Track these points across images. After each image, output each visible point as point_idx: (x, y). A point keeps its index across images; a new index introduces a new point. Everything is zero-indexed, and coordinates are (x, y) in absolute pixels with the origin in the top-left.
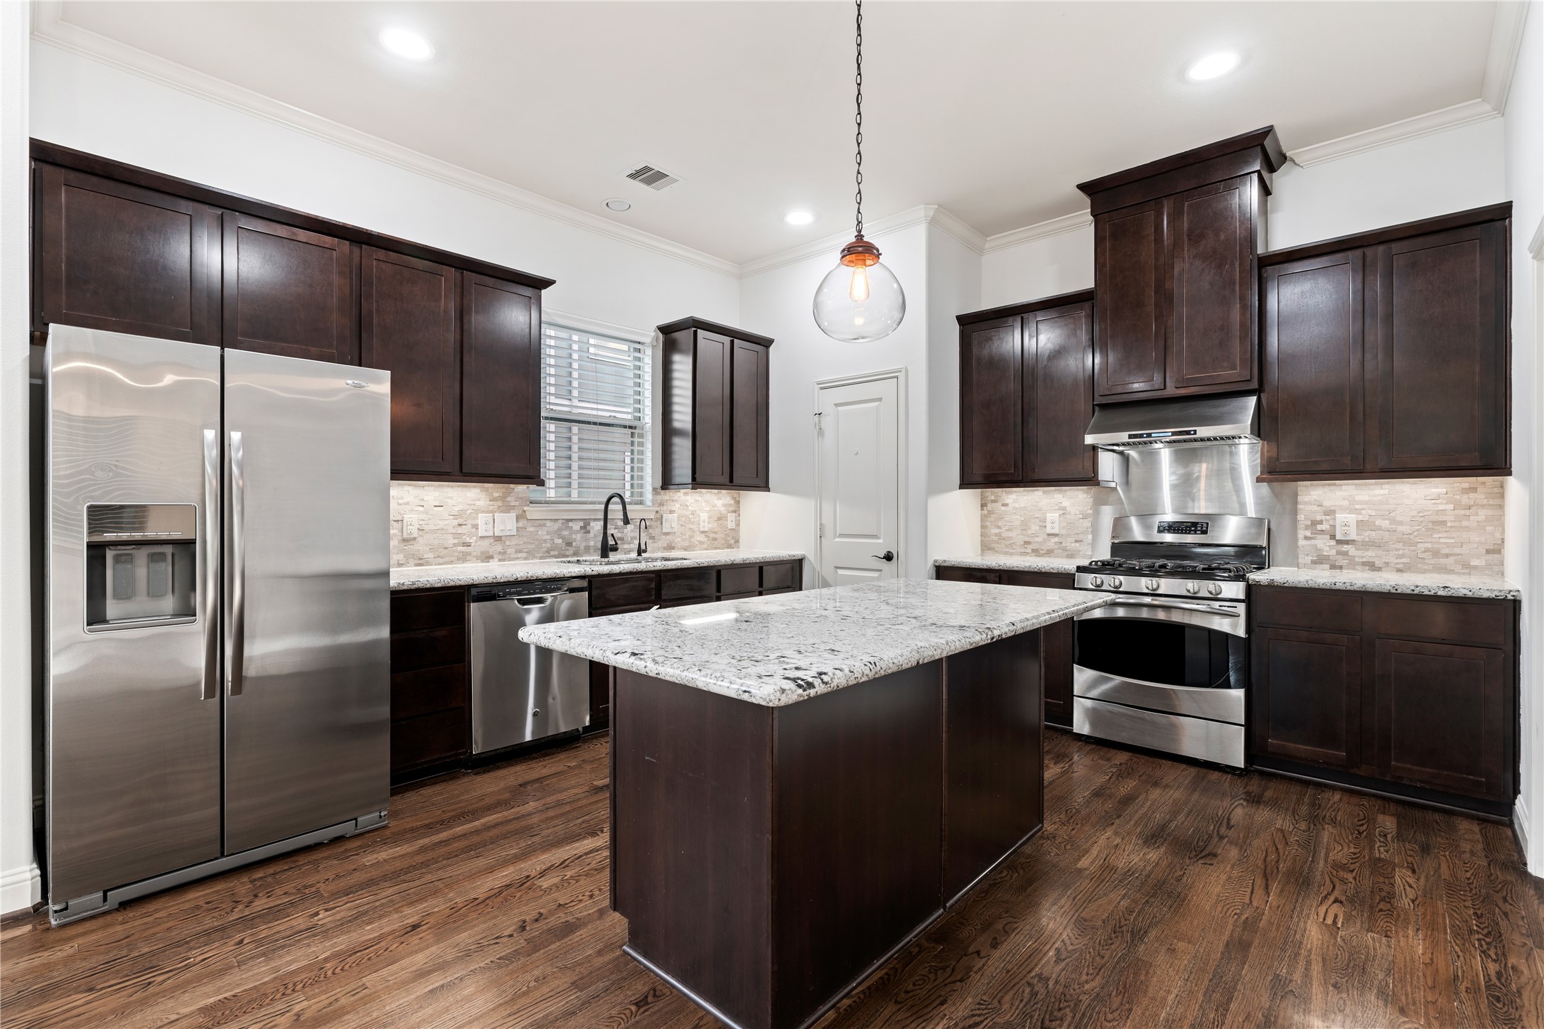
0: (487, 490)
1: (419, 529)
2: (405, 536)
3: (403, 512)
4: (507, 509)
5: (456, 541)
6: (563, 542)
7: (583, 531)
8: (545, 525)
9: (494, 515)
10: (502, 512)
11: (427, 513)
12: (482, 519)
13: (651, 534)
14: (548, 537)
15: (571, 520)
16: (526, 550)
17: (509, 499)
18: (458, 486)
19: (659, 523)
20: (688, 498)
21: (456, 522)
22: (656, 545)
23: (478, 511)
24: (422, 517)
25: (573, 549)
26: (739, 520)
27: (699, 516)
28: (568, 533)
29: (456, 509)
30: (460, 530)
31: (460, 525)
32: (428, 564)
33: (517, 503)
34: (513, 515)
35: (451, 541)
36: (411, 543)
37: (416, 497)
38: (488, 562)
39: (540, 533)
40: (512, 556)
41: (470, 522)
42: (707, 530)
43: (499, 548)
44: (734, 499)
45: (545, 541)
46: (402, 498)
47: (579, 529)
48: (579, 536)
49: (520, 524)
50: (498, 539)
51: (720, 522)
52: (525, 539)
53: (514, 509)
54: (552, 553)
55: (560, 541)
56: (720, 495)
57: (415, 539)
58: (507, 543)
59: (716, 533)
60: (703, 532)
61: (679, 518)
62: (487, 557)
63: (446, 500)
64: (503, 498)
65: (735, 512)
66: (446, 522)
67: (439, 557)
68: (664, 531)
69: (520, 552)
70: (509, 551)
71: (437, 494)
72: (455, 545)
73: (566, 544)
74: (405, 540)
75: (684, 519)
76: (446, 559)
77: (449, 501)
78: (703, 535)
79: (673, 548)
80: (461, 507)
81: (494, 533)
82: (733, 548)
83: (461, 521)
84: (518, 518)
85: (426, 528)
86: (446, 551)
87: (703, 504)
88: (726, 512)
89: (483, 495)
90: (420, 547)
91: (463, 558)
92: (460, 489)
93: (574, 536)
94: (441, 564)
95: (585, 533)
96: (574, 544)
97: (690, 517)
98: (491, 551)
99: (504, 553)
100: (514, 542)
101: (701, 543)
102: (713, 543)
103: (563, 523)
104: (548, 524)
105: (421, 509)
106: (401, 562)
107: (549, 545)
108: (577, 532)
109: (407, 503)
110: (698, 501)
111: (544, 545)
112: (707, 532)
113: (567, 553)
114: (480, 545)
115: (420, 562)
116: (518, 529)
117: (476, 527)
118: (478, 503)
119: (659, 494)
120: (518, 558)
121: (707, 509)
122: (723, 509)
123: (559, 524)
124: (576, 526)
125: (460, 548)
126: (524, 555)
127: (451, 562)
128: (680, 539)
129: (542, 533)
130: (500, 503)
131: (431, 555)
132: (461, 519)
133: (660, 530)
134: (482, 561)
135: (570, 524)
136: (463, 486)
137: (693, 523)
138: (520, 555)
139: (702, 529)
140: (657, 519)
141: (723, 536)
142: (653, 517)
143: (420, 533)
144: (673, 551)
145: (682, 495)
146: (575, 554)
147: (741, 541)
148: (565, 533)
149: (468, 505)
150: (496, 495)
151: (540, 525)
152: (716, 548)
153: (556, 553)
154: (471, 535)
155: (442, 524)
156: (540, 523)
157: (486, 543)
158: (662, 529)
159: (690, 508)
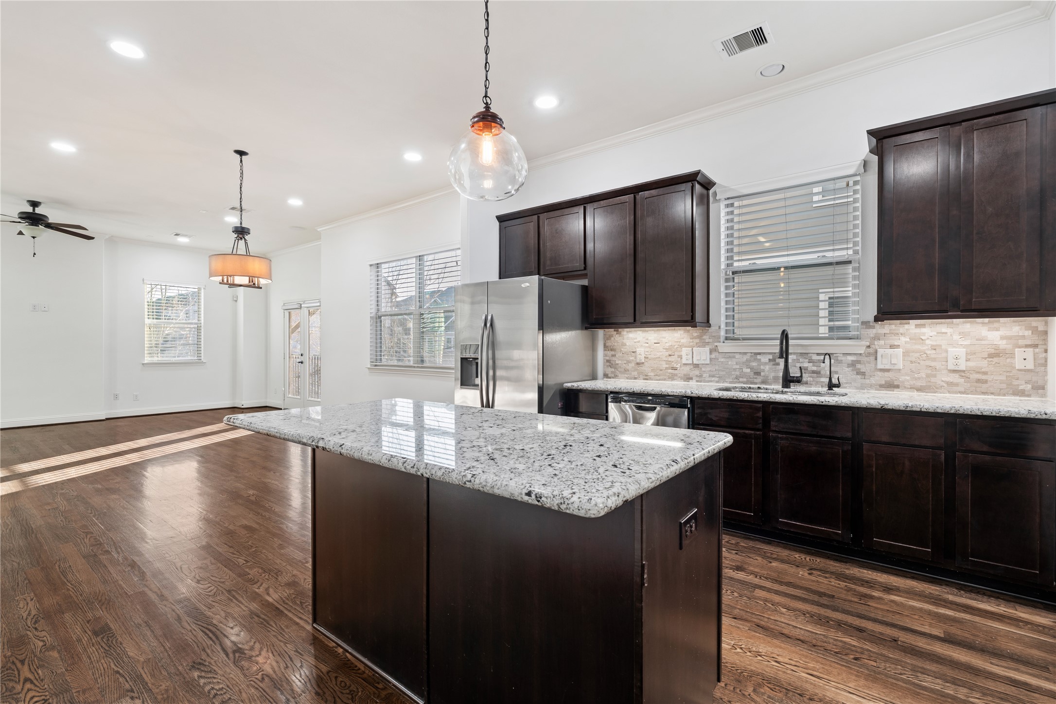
0: (688, 331)
1: (645, 357)
2: (638, 361)
3: (636, 347)
4: (704, 344)
5: (667, 366)
6: (751, 371)
7: (772, 363)
8: (734, 357)
9: (692, 349)
10: (699, 347)
11: (649, 347)
12: (685, 351)
13: (859, 369)
14: (738, 367)
15: (760, 354)
16: (718, 376)
17: (704, 337)
18: (669, 330)
19: (872, 358)
20: (923, 330)
21: (667, 354)
22: (867, 381)
23: (681, 346)
24: (647, 350)
25: (762, 378)
26: (1046, 360)
27: (947, 351)
28: (756, 364)
29: (667, 345)
30: (670, 359)
31: (670, 355)
32: (651, 379)
33: (711, 340)
34: (707, 349)
35: (665, 366)
36: (641, 365)
37: (644, 338)
38: (688, 382)
39: (730, 363)
40: (707, 379)
41: (677, 353)
42: (963, 368)
43: (697, 372)
44: (1035, 330)
45: (735, 370)
46: (636, 339)
47: (768, 361)
48: (767, 368)
49: (713, 356)
50: (696, 366)
51: (995, 360)
52: (717, 367)
53: (708, 345)
54: (741, 380)
55: (749, 370)
56: (996, 325)
57: (643, 363)
58: (703, 369)
59: (985, 373)
60: (954, 371)
61: (906, 354)
62: (688, 378)
63: (661, 339)
64: (700, 337)
65: (1035, 346)
66: (661, 354)
67: (657, 375)
68: (880, 366)
69: (713, 376)
70: (704, 375)
71: (656, 335)
72: (667, 368)
73: (754, 373)
74: (638, 364)
75: (917, 355)
76: (661, 377)
77: (663, 339)
78: (957, 375)
79: (898, 387)
80: (670, 344)
81: (693, 361)
82: (1029, 396)
83: (670, 353)
84: (711, 352)
85: (649, 356)
86: (661, 372)
87: (956, 337)
88: (1010, 347)
89: (685, 335)
90: (645, 368)
91: (672, 377)
92: (670, 332)
93: (762, 367)
94: (658, 380)
95: (774, 365)
96: (762, 374)
97: (928, 352)
98: (691, 374)
99: (701, 376)
100: (708, 369)
101: (950, 384)
102: (980, 385)
103: (751, 356)
104: (737, 356)
105: (647, 345)
106: (636, 377)
107: (738, 373)
108: (765, 364)
109: (639, 342)
110: (946, 333)
111: (733, 373)
112: (964, 371)
113: (755, 381)
114: (683, 370)
115: (646, 377)
116: (711, 360)
117: (680, 357)
118: (682, 341)
119: (873, 327)
120: (711, 381)
121: (967, 342)
122: (1004, 342)
123: (748, 356)
124: (765, 359)
125: (670, 371)
126: (717, 379)
127: (665, 380)
128: (908, 378)
129: (732, 363)
130: (697, 341)
131: (652, 374)
132: (672, 351)
133: (874, 366)
134: (684, 381)
135: (759, 357)
136: (672, 330)
137: (934, 360)
138: (713, 379)
139: (951, 367)
140: (869, 355)
141: (1004, 378)
142: (862, 352)
143: (646, 360)
144: (895, 390)
145: (913, 327)
146: (763, 382)
147: (1049, 387)
148: (754, 364)
149: (676, 342)
150: (695, 334)
151: (730, 357)
152: (984, 393)
153: (745, 380)
154: (677, 362)
155: (659, 354)
156: (730, 355)
157: (687, 368)
158: (876, 364)
159: (928, 342)
